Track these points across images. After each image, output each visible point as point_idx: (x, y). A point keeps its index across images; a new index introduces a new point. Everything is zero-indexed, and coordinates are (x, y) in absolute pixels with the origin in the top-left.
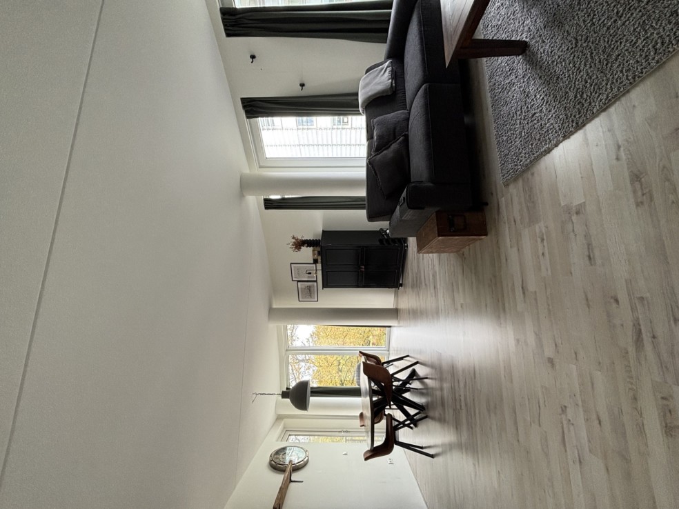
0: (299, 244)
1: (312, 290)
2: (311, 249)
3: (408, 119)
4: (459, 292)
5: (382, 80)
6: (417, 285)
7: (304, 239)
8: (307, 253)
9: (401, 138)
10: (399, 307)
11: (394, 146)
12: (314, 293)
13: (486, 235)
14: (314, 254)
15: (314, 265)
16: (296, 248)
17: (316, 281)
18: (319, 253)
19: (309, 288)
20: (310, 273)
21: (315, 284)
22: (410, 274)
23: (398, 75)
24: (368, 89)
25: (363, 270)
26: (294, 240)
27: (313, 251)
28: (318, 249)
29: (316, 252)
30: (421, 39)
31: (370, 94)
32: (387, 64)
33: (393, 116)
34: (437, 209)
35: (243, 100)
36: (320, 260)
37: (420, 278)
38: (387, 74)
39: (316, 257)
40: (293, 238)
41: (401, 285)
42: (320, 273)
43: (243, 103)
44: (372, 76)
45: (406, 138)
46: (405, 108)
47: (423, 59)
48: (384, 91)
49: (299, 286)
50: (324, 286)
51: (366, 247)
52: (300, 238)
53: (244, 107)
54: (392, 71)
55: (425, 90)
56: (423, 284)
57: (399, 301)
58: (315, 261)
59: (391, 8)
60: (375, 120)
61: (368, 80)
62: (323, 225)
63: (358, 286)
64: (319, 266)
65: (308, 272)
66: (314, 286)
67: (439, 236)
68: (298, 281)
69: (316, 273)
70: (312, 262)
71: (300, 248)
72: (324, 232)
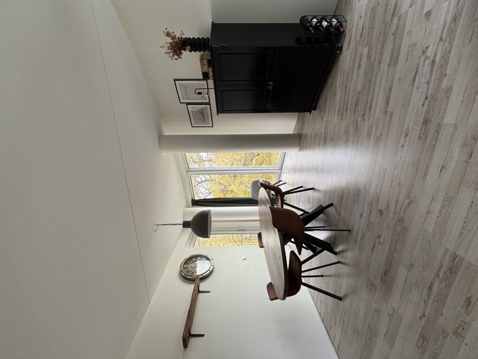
0: (180, 46)
1: (205, 115)
2: (196, 55)
7: (184, 37)
8: (192, 62)
14: (202, 65)
15: (205, 82)
16: (174, 52)
17: (209, 104)
18: (210, 63)
19: (202, 112)
20: (200, 93)
21: (208, 107)
26: (169, 39)
27: (202, 59)
28: (208, 55)
29: (205, 62)
36: (211, 74)
39: (206, 69)
40: (168, 34)
49: (190, 109)
50: (218, 112)
58: (206, 76)
62: (213, 17)
64: (211, 83)
65: (198, 91)
66: (207, 110)
68: (188, 104)
69: (208, 93)
70: (201, 77)
71: (181, 54)
72: (214, 25)
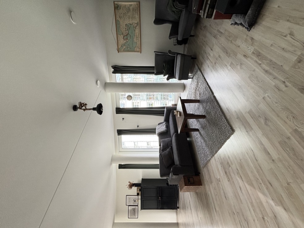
0: (132, 185)
1: (135, 211)
2: (136, 188)
3: (172, 141)
4: (199, 211)
5: (163, 128)
6: (184, 208)
7: (134, 183)
8: (135, 190)
9: (170, 147)
10: (179, 222)
11: (168, 150)
12: (136, 213)
13: (202, 185)
14: (137, 191)
15: (137, 196)
16: (130, 187)
17: (137, 206)
18: (140, 190)
19: (134, 210)
20: (135, 201)
21: (137, 207)
22: (181, 201)
23: (168, 127)
24: (159, 130)
25: (160, 199)
26: (129, 184)
27: (137, 189)
28: (140, 188)
29: (139, 189)
30: (173, 120)
31: (160, 132)
32: (164, 123)
33: (167, 139)
34: (183, 175)
35: (118, 130)
36: (140, 194)
37: (185, 204)
38: (165, 126)
40: (129, 182)
41: (178, 208)
42: (140, 201)
43: (117, 131)
44: (160, 126)
45: (172, 147)
46: (171, 137)
47: (174, 126)
48: (164, 131)
49: (129, 209)
50: (141, 209)
51: (161, 187)
52: (132, 182)
53: (118, 132)
54: (166, 125)
55: (175, 135)
56: (186, 207)
57: (178, 217)
58: (138, 194)
59: (165, 108)
60: (161, 140)
61: (159, 127)
62: (142, 177)
63: (157, 209)
64: (140, 197)
65: (134, 200)
66: (136, 209)
67: (185, 186)
68: (129, 206)
69: (138, 201)
70: (136, 195)
71: (132, 187)
72: (143, 179)
